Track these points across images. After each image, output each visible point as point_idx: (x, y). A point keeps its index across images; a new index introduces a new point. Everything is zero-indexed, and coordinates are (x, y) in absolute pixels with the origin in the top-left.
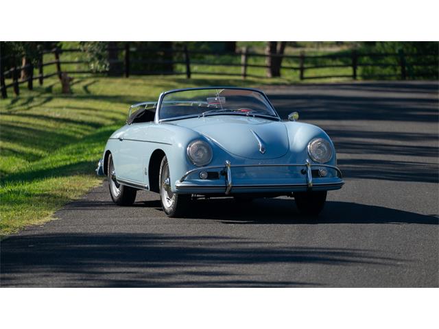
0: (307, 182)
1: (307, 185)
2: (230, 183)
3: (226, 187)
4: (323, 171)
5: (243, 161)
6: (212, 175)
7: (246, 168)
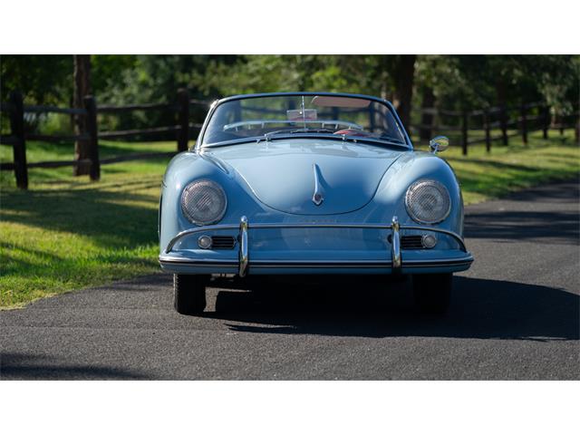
0: (392, 257)
1: (392, 264)
2: (245, 256)
3: (239, 264)
4: (428, 239)
5: (279, 219)
6: (221, 242)
7: (283, 231)
